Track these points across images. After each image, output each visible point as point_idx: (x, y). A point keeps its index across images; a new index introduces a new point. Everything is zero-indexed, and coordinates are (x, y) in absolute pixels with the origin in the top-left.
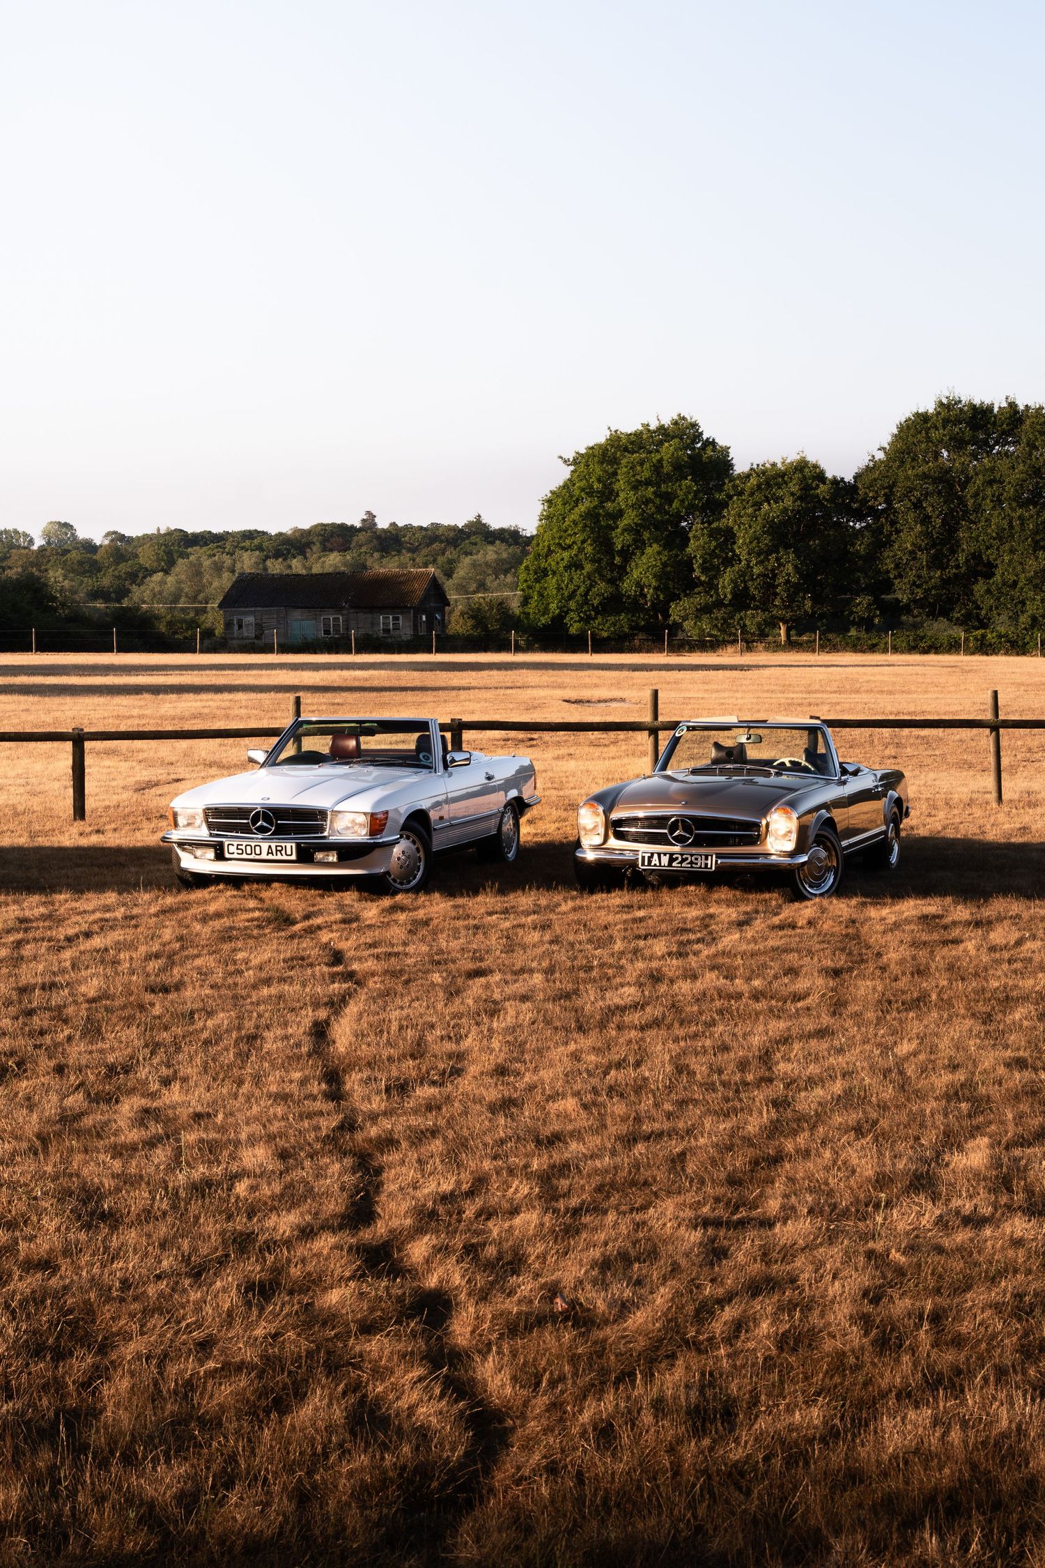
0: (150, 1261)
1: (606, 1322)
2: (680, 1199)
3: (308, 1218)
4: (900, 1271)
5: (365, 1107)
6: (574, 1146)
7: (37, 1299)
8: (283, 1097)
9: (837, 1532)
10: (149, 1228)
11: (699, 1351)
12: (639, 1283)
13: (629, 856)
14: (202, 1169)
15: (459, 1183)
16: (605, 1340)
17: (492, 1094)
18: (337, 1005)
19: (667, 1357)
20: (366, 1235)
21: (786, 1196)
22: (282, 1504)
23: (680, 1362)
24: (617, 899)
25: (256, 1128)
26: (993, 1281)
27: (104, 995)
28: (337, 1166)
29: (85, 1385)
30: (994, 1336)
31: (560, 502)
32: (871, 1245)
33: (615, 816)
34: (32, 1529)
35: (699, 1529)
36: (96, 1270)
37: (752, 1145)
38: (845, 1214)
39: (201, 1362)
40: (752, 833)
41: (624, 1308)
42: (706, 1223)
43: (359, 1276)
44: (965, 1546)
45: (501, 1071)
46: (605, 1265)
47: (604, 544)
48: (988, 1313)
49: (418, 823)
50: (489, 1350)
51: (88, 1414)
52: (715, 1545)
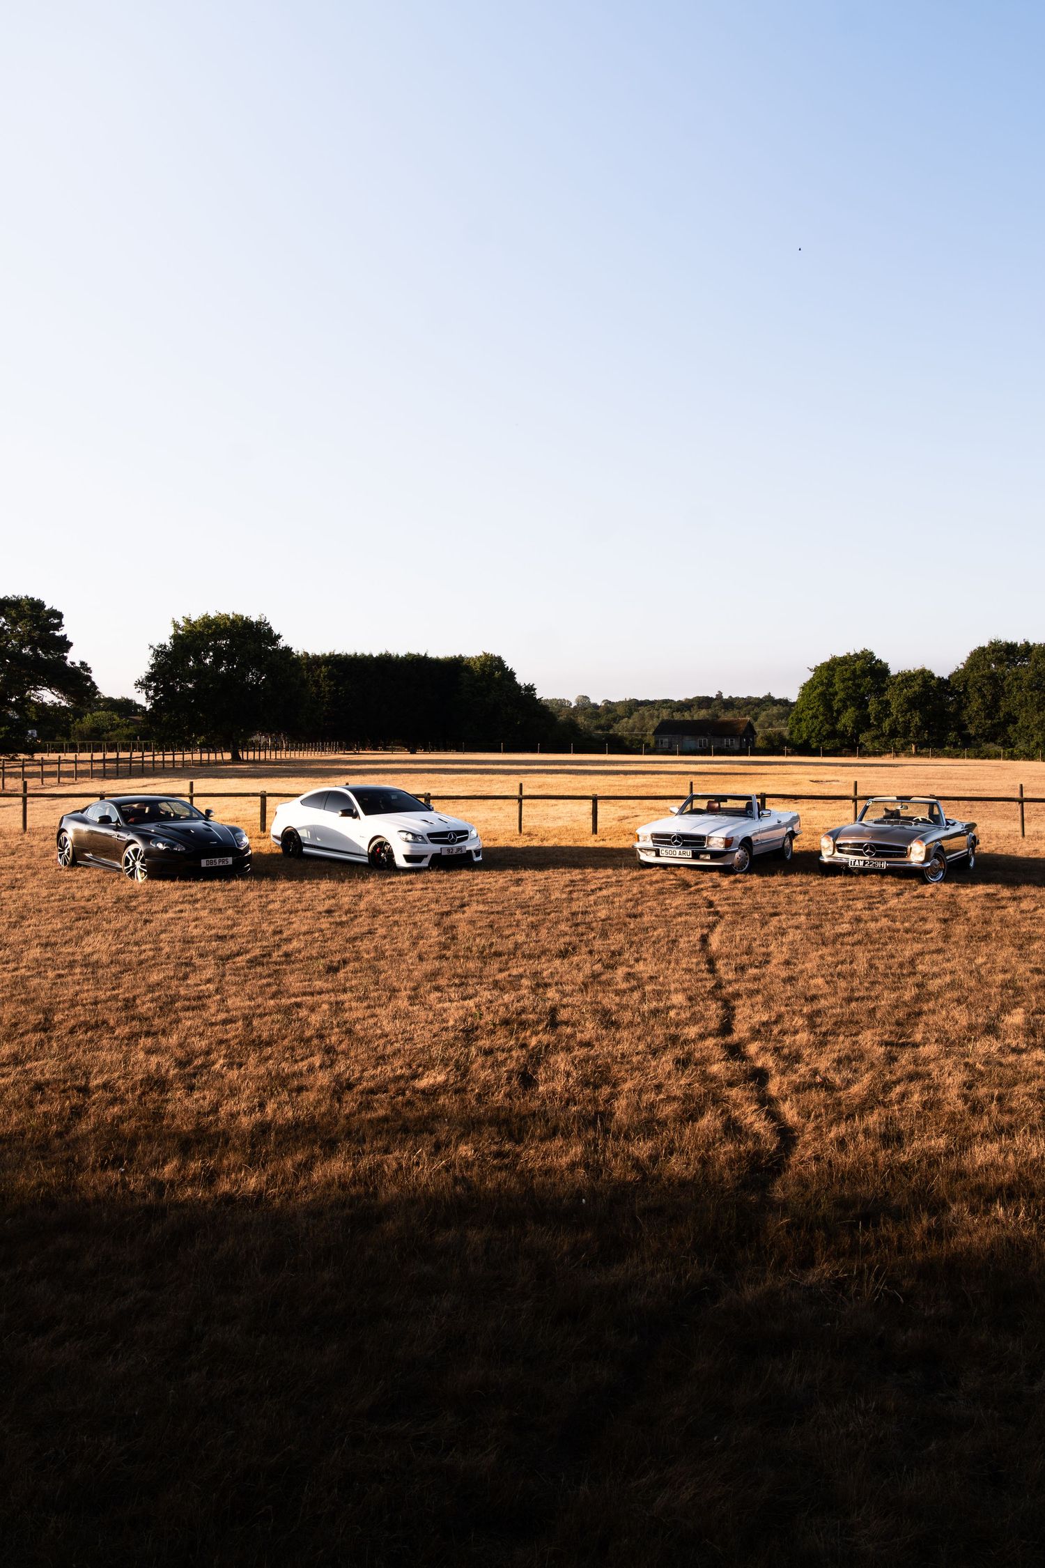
0: (633, 1046)
1: (841, 1089)
2: (874, 1031)
3: (702, 1030)
4: (981, 1074)
5: (726, 977)
6: (822, 1001)
7: (586, 1060)
8: (688, 970)
9: (954, 1201)
10: (632, 1030)
11: (885, 1107)
12: (855, 1071)
13: (844, 861)
14: (654, 1003)
15: (770, 1017)
16: (840, 1098)
17: (784, 974)
18: (712, 927)
19: (870, 1108)
20: (729, 1039)
21: (924, 1033)
22: (695, 1166)
23: (876, 1111)
24: (839, 880)
25: (677, 985)
26: (1028, 1081)
27: (608, 918)
28: (714, 1006)
29: (607, 1101)
30: (1028, 1110)
31: (808, 688)
32: (967, 1060)
33: (838, 842)
34: (587, 1167)
35: (887, 1194)
36: (610, 1048)
37: (907, 1006)
38: (953, 1043)
39: (657, 1095)
40: (903, 852)
41: (849, 1083)
42: (887, 1044)
43: (726, 1059)
44: (1017, 1214)
45: (787, 963)
46: (839, 1061)
47: (829, 707)
48: (1026, 1098)
49: (747, 842)
50: (787, 1099)
51: (607, 1115)
52: (895, 1202)
